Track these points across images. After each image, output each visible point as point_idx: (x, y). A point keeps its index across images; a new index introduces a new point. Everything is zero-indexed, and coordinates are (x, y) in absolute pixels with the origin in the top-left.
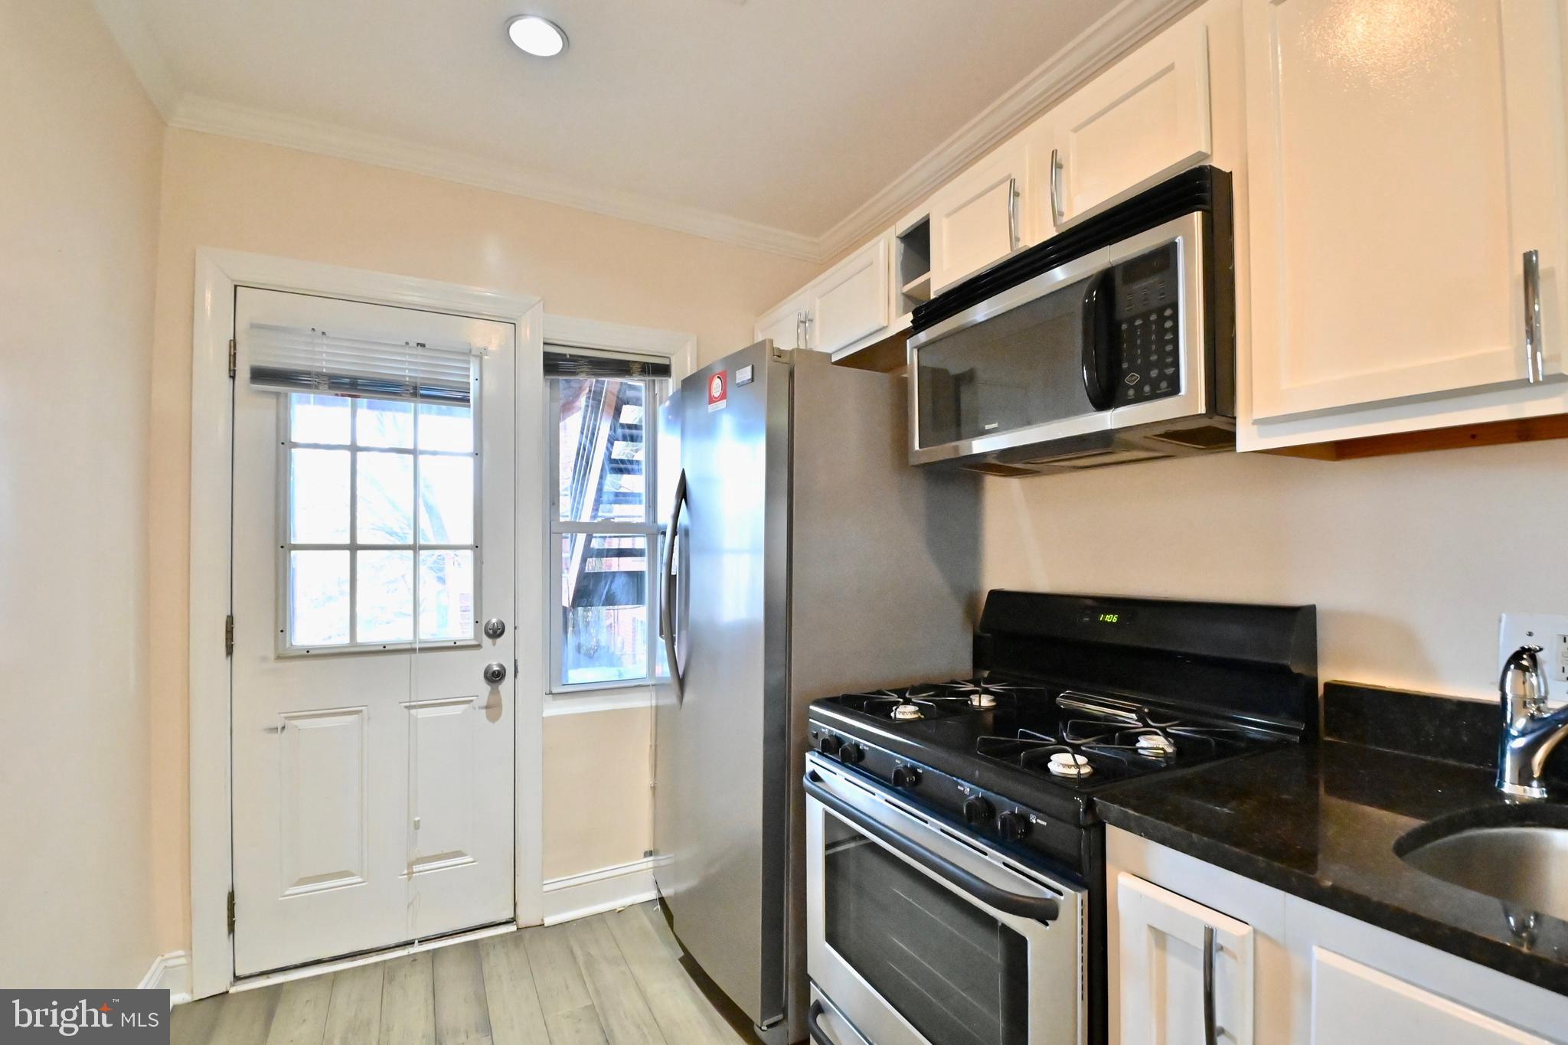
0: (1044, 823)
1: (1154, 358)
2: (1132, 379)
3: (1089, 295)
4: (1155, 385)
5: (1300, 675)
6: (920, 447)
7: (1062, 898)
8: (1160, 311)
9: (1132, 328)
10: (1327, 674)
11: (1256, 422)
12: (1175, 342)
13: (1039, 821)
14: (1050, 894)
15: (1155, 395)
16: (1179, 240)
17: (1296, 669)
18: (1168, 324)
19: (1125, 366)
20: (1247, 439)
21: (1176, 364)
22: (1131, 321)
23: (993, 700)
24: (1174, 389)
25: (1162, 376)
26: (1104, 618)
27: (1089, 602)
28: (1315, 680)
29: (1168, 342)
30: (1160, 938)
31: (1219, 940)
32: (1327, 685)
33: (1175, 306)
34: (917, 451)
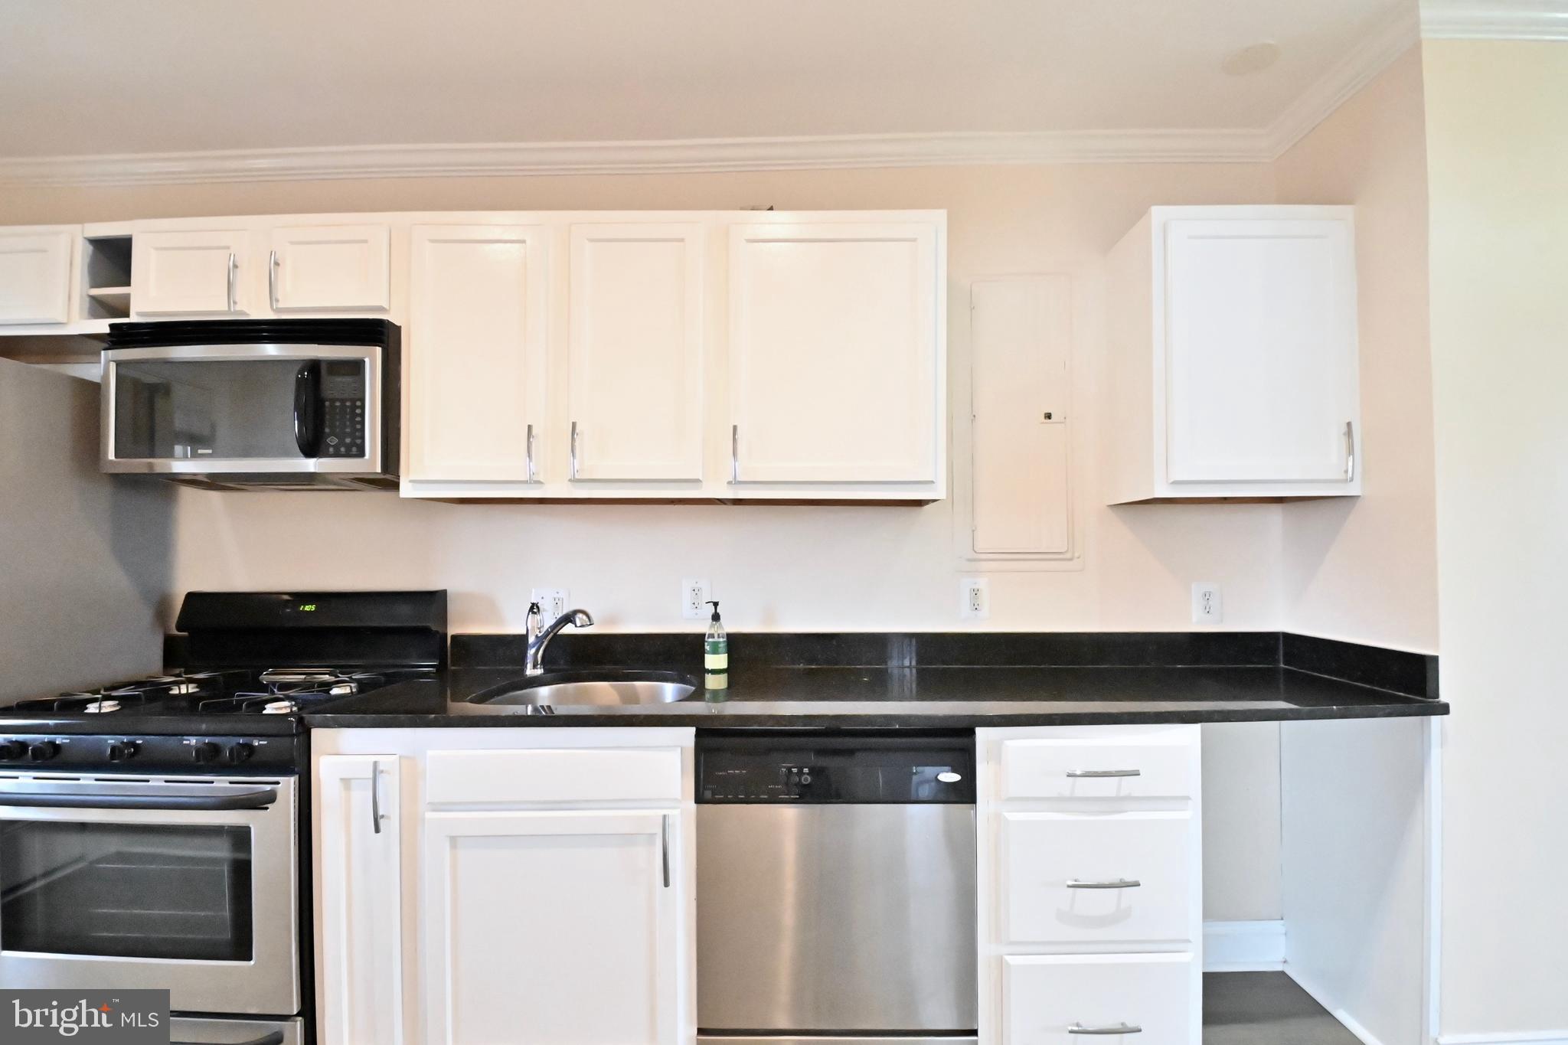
0: (266, 742)
1: (348, 430)
2: (333, 441)
3: (301, 372)
4: (349, 447)
5: (437, 632)
6: (116, 456)
7: (280, 785)
8: (353, 401)
9: (333, 406)
10: (453, 630)
11: (411, 481)
12: (363, 423)
13: (261, 742)
14: (268, 787)
15: (348, 455)
16: (367, 360)
17: (434, 628)
18: (358, 411)
19: (327, 430)
20: (406, 490)
21: (363, 438)
22: (333, 401)
23: (197, 687)
24: (361, 453)
25: (353, 444)
26: (303, 608)
27: (286, 597)
28: (446, 635)
29: (358, 422)
30: (346, 782)
31: (381, 767)
32: (453, 637)
33: (363, 400)
34: (111, 461)
